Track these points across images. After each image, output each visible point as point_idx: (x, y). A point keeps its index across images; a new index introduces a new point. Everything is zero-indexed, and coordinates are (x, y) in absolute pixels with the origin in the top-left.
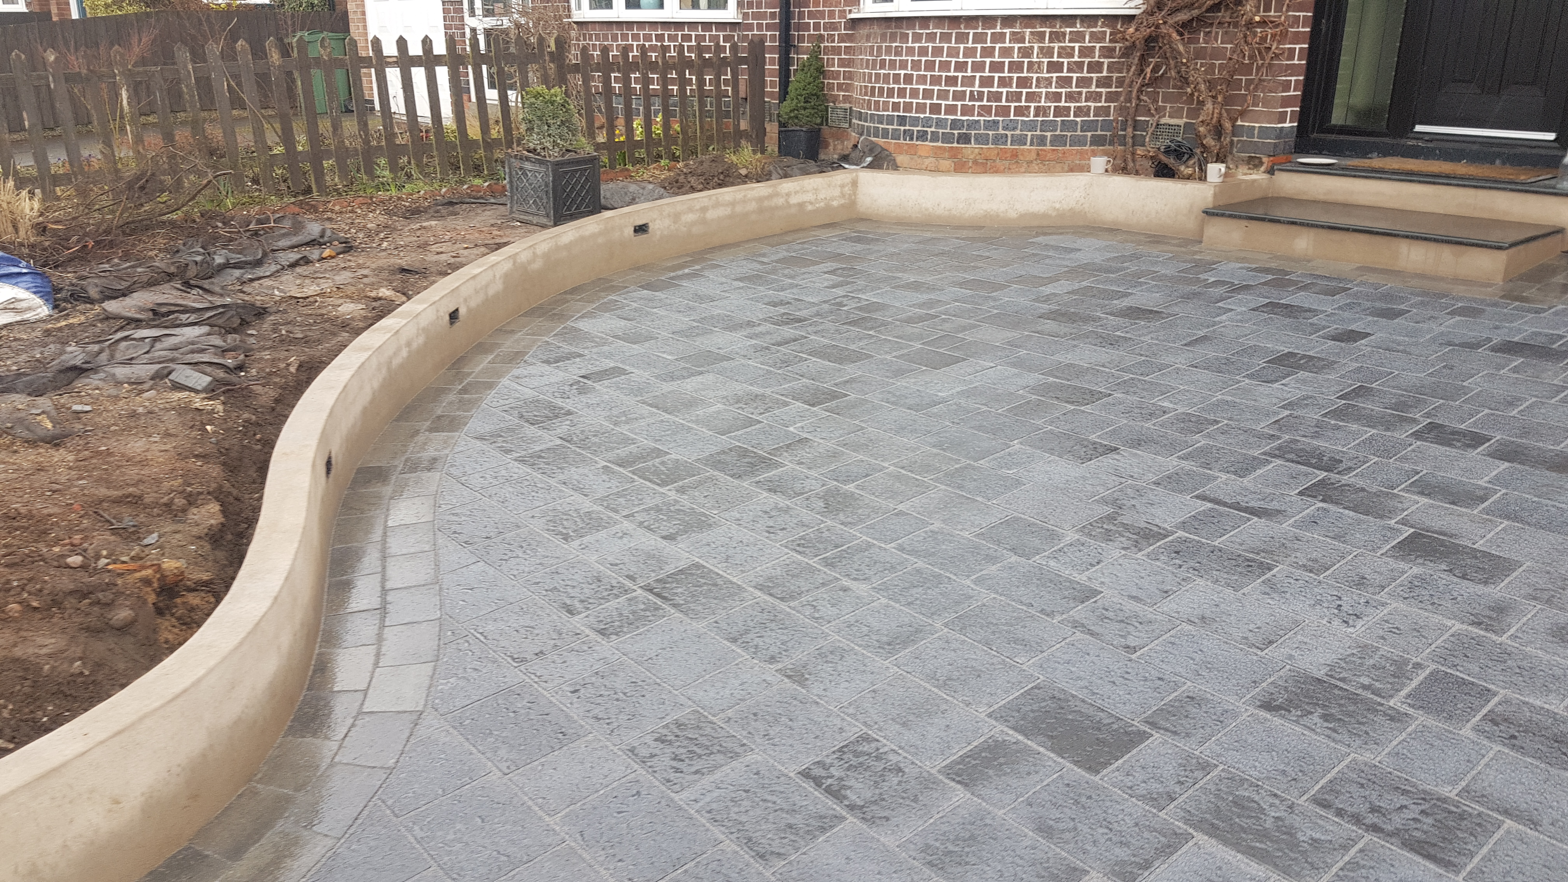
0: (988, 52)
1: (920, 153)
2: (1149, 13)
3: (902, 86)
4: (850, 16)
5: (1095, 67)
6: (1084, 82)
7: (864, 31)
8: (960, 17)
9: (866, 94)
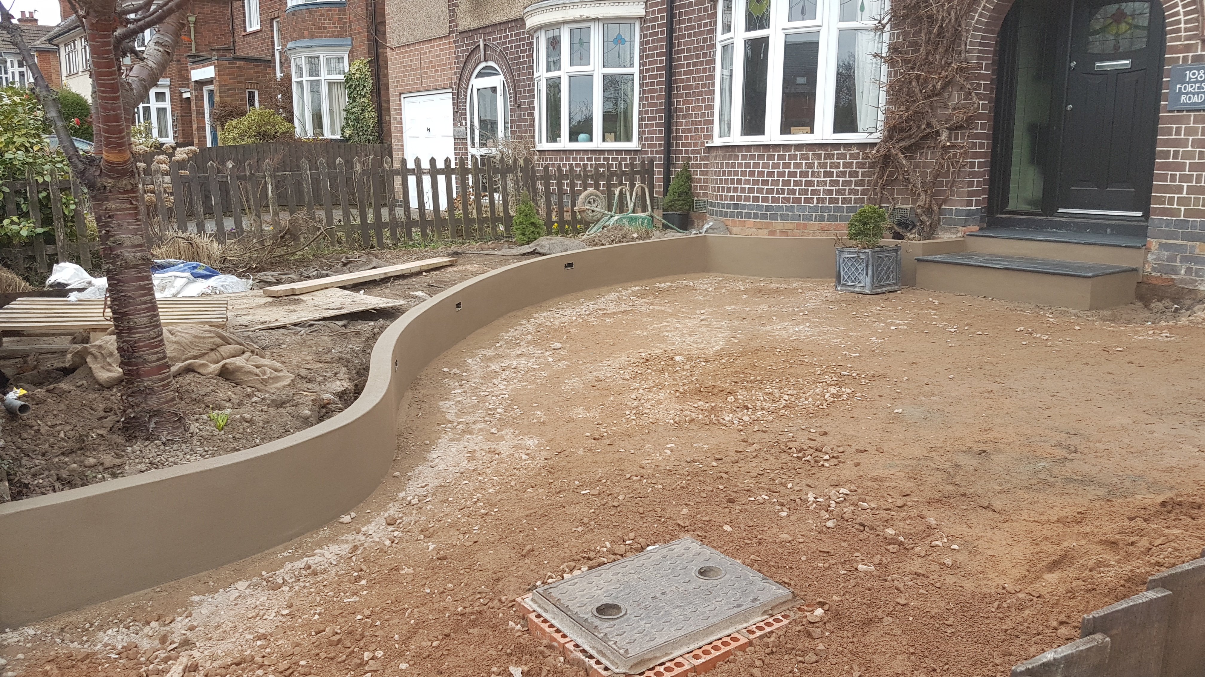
0: (787, 165)
1: (747, 226)
2: (885, 141)
3: (736, 186)
4: (707, 145)
5: (854, 174)
6: (846, 183)
7: (714, 154)
8: (770, 145)
9: (715, 191)
